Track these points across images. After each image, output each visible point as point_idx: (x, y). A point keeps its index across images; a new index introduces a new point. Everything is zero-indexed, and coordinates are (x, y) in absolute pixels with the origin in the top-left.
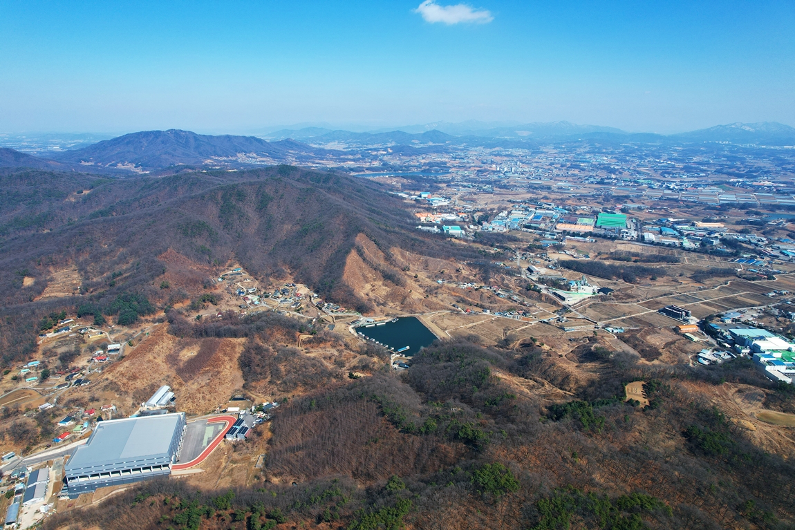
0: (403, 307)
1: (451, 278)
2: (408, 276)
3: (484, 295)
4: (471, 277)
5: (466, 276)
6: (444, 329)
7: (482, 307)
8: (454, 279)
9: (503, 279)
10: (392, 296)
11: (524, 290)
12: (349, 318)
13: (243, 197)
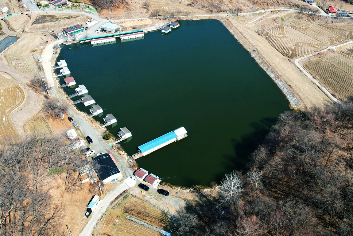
12: (66, 21)
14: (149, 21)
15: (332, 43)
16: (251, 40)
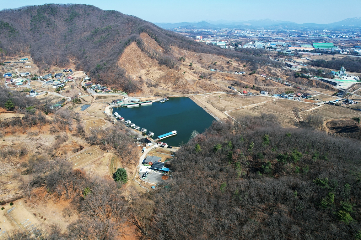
0: (176, 88)
1: (223, 68)
2: (184, 65)
3: (258, 79)
4: (241, 68)
5: (236, 67)
6: (223, 110)
7: (258, 89)
8: (225, 69)
9: (270, 70)
10: (166, 79)
11: (292, 77)
12: (112, 98)
13: (55, 13)
14: (154, 98)
15: (243, 105)
16: (203, 104)
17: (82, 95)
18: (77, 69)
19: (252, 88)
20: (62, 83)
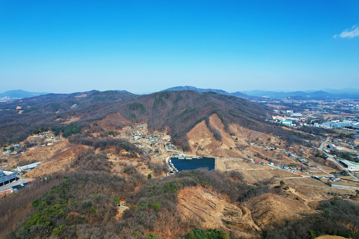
2: (231, 138)
3: (275, 154)
7: (269, 160)
10: (210, 146)
11: (313, 156)
12: (174, 153)
13: (168, 97)
14: (195, 156)
17: (161, 149)
18: (168, 134)
19: (266, 159)
20: (155, 142)
